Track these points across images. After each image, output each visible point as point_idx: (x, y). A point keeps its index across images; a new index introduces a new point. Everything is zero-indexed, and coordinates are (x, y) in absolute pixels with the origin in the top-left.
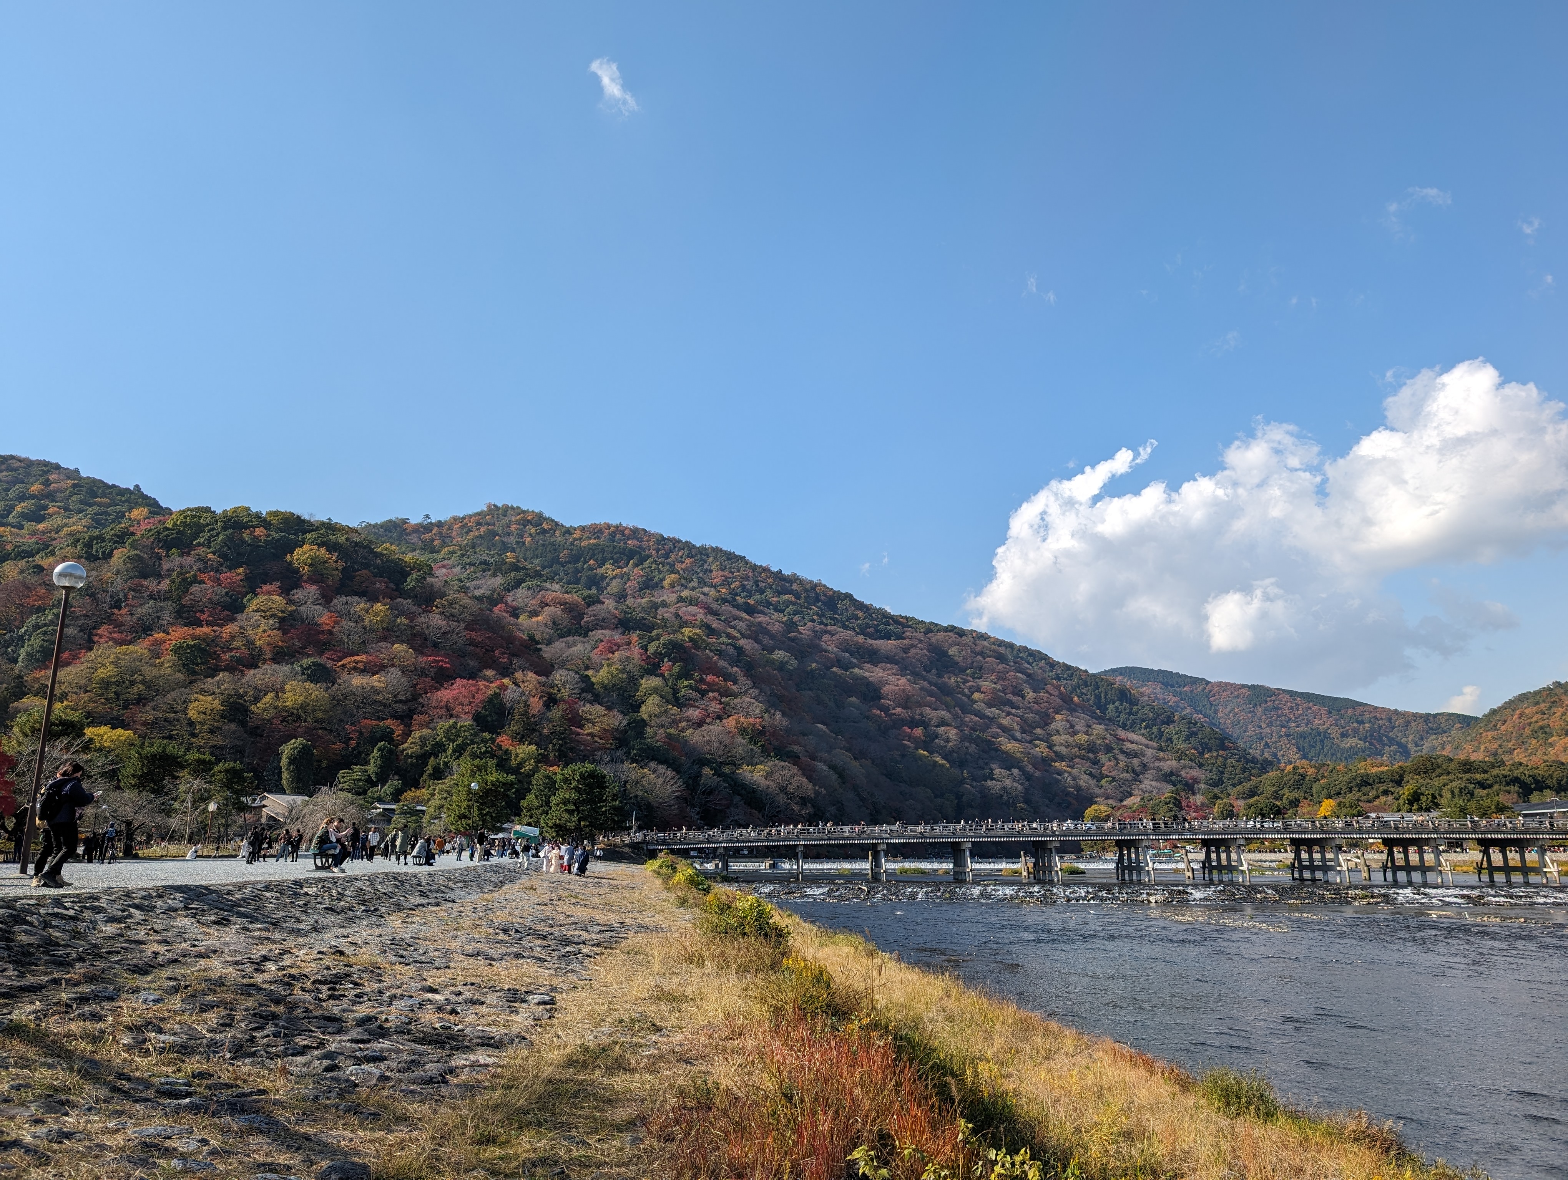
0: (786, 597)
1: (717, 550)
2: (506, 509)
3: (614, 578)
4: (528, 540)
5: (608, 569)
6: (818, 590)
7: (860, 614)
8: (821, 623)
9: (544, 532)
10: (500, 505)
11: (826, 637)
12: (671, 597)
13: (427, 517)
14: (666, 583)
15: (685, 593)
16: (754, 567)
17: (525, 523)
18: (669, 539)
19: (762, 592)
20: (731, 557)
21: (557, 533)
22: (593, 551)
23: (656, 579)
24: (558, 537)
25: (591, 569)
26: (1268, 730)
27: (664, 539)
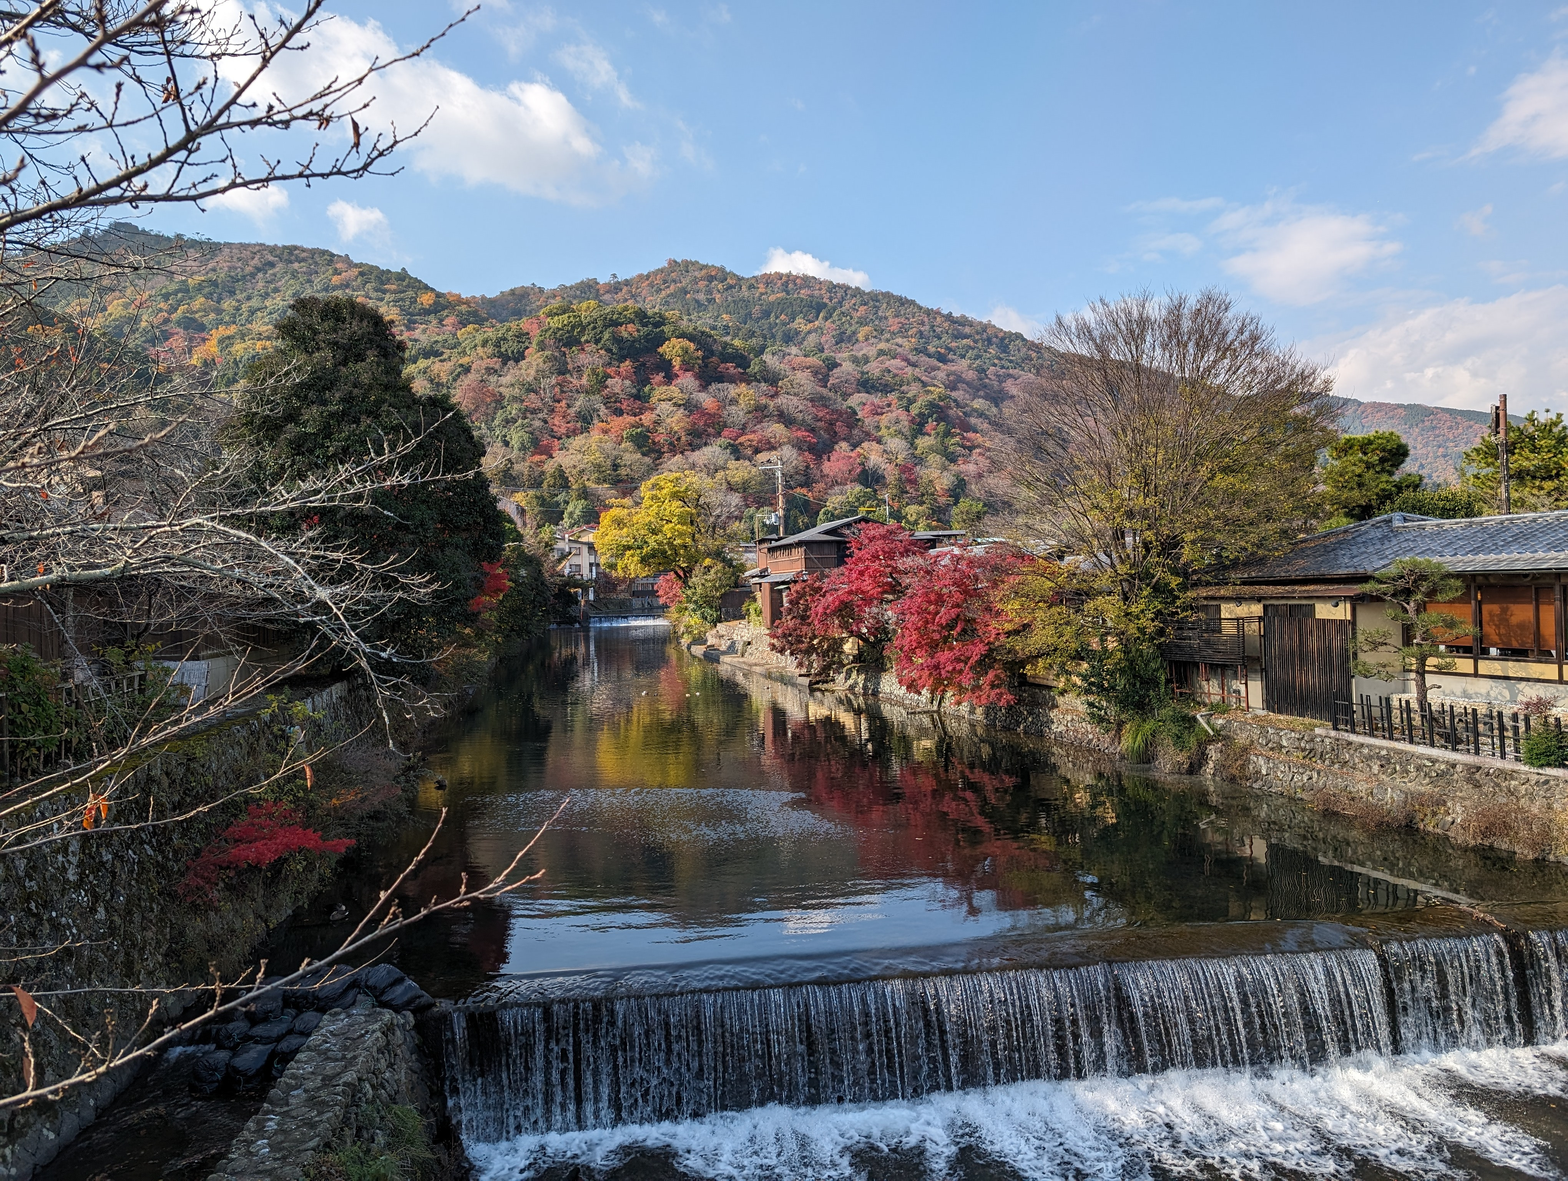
0: (965, 341)
1: (888, 295)
2: (688, 266)
3: (809, 332)
4: (718, 296)
5: (799, 324)
6: (989, 331)
7: (1034, 355)
8: (1003, 367)
9: (731, 287)
10: (679, 260)
11: (1010, 382)
12: (872, 351)
13: (614, 276)
14: (861, 336)
15: (883, 346)
16: (928, 312)
17: (711, 279)
18: (838, 286)
19: (939, 338)
20: (903, 302)
21: (744, 288)
22: (782, 306)
23: (848, 332)
24: (745, 293)
25: (785, 324)
26: (1424, 451)
27: (835, 287)
